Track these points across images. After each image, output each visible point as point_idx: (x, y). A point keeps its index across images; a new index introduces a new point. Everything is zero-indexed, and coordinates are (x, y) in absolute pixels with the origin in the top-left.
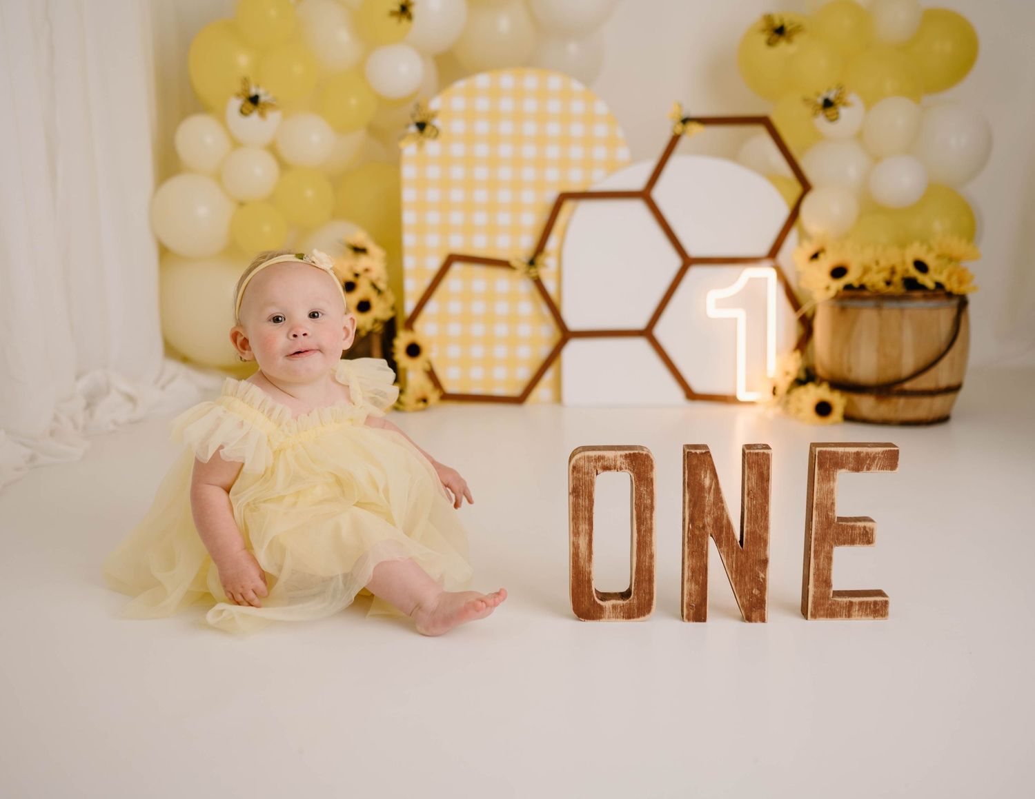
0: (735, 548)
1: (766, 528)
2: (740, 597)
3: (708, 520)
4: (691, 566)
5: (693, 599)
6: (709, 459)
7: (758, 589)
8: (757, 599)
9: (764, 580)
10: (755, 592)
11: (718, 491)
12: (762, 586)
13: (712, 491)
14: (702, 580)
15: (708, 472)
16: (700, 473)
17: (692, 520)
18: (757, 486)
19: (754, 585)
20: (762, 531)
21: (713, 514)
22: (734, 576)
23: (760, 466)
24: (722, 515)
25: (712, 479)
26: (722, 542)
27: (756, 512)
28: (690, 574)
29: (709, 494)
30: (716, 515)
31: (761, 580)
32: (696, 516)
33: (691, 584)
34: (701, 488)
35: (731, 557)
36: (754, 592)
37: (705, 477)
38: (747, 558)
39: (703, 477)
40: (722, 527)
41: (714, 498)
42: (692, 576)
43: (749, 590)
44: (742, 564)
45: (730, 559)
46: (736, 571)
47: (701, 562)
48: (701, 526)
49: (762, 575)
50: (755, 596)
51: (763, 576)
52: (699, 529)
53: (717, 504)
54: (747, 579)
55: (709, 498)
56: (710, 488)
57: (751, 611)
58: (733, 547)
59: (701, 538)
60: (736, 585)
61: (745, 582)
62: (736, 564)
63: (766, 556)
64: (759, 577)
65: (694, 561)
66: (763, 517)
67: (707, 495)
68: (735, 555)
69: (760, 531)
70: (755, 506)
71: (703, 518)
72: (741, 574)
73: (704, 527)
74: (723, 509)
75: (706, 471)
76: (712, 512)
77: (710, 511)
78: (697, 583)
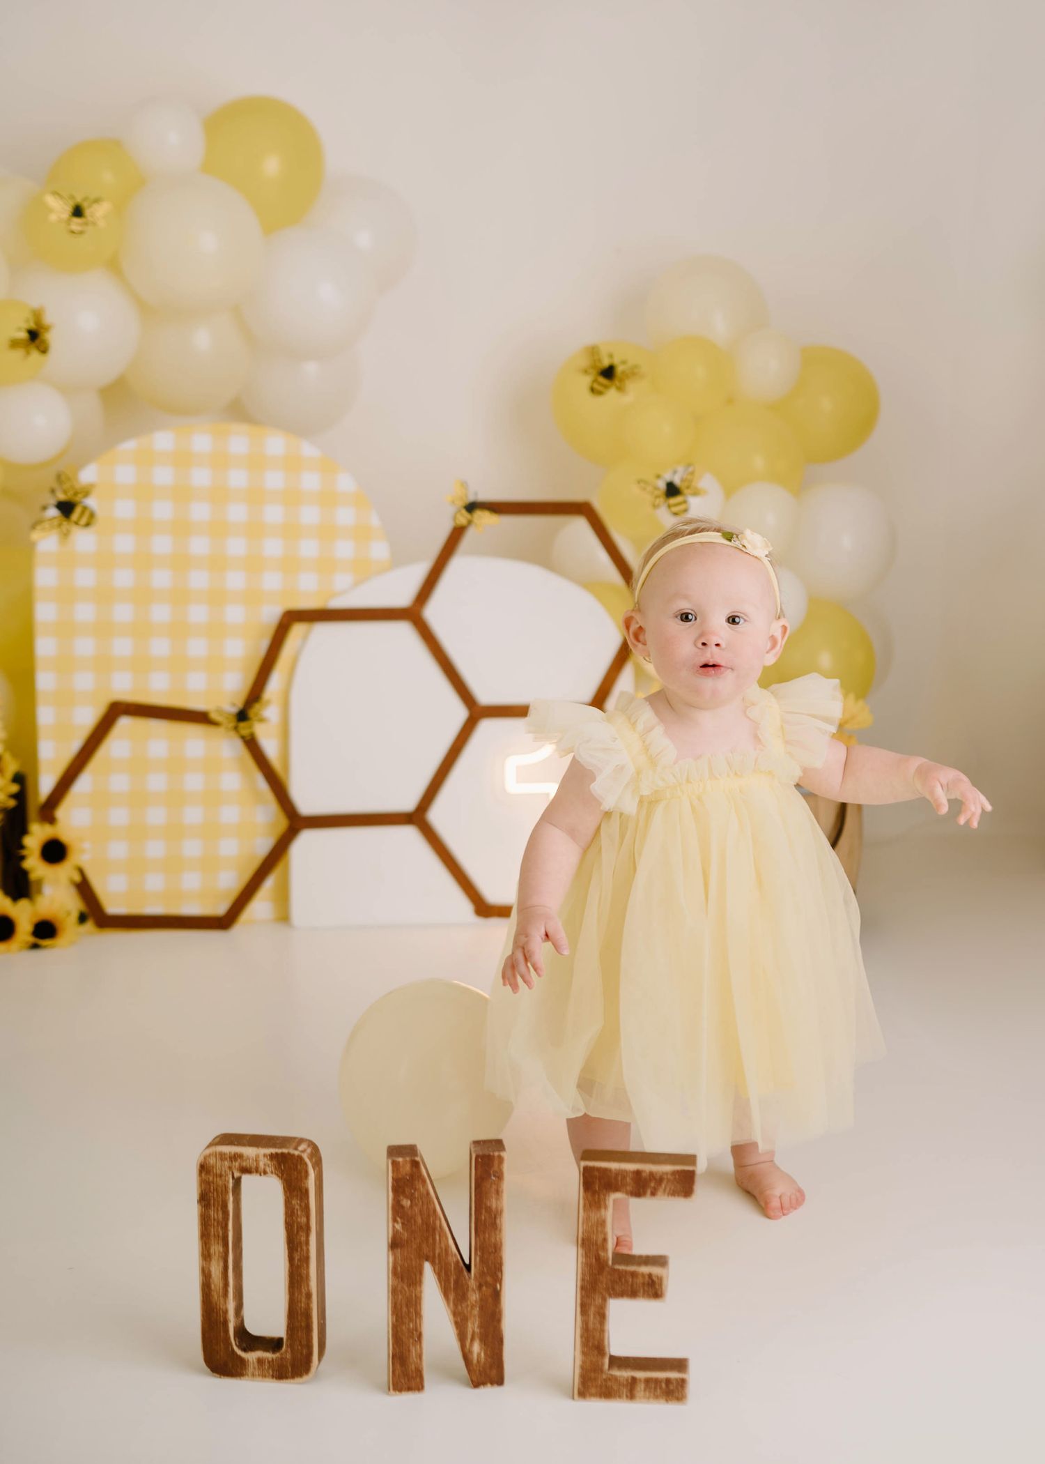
0: (437, 1262)
1: (394, 1291)
2: (428, 1194)
3: (474, 1297)
4: (498, 1232)
5: (493, 1190)
6: (474, 1379)
7: (402, 1207)
8: (403, 1193)
9: (395, 1220)
10: (406, 1203)
11: (462, 1337)
12: (398, 1211)
13: (469, 1336)
14: (481, 1214)
15: (475, 1361)
16: (486, 1359)
17: (496, 1295)
18: (409, 1347)
19: (409, 1213)
20: (399, 1288)
21: (467, 1306)
22: (438, 1223)
23: (406, 1374)
24: (455, 1305)
25: (471, 1352)
26: (455, 1268)
27: (409, 1311)
28: (498, 1221)
29: (474, 1332)
30: (464, 1305)
31: (399, 1219)
32: (490, 1300)
33: (497, 1208)
34: (484, 1339)
35: (441, 1248)
36: (409, 1203)
37: (479, 1355)
38: (419, 1248)
39: (482, 1355)
40: (455, 1289)
41: (467, 1326)
42: (495, 1218)
43: (416, 1205)
44: (427, 1239)
45: (443, 1245)
46: (434, 1229)
47: (484, 1239)
48: (484, 1288)
49: (399, 1227)
50: (407, 1197)
51: (396, 1225)
52: (487, 1284)
53: (462, 1320)
54: (419, 1221)
55: (473, 1326)
56: (472, 1340)
57: (412, 1176)
58: (440, 1263)
59: (483, 1272)
60: (435, 1211)
61: (421, 1215)
62: (434, 1239)
63: (394, 1255)
64: (403, 1224)
65: (493, 1240)
66: (399, 1307)
67: (477, 1330)
68: (437, 1251)
69: (402, 1288)
70: (411, 1320)
71: (481, 1300)
72: (427, 1224)
73: (480, 1287)
74: (455, 1314)
75: (478, 1361)
76: (469, 1309)
77: (473, 1307)
78: (489, 1210)
